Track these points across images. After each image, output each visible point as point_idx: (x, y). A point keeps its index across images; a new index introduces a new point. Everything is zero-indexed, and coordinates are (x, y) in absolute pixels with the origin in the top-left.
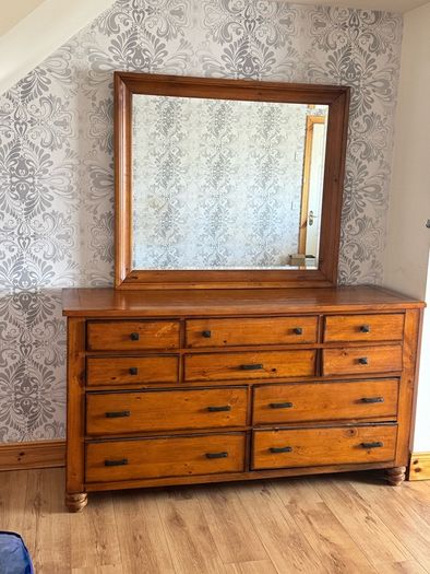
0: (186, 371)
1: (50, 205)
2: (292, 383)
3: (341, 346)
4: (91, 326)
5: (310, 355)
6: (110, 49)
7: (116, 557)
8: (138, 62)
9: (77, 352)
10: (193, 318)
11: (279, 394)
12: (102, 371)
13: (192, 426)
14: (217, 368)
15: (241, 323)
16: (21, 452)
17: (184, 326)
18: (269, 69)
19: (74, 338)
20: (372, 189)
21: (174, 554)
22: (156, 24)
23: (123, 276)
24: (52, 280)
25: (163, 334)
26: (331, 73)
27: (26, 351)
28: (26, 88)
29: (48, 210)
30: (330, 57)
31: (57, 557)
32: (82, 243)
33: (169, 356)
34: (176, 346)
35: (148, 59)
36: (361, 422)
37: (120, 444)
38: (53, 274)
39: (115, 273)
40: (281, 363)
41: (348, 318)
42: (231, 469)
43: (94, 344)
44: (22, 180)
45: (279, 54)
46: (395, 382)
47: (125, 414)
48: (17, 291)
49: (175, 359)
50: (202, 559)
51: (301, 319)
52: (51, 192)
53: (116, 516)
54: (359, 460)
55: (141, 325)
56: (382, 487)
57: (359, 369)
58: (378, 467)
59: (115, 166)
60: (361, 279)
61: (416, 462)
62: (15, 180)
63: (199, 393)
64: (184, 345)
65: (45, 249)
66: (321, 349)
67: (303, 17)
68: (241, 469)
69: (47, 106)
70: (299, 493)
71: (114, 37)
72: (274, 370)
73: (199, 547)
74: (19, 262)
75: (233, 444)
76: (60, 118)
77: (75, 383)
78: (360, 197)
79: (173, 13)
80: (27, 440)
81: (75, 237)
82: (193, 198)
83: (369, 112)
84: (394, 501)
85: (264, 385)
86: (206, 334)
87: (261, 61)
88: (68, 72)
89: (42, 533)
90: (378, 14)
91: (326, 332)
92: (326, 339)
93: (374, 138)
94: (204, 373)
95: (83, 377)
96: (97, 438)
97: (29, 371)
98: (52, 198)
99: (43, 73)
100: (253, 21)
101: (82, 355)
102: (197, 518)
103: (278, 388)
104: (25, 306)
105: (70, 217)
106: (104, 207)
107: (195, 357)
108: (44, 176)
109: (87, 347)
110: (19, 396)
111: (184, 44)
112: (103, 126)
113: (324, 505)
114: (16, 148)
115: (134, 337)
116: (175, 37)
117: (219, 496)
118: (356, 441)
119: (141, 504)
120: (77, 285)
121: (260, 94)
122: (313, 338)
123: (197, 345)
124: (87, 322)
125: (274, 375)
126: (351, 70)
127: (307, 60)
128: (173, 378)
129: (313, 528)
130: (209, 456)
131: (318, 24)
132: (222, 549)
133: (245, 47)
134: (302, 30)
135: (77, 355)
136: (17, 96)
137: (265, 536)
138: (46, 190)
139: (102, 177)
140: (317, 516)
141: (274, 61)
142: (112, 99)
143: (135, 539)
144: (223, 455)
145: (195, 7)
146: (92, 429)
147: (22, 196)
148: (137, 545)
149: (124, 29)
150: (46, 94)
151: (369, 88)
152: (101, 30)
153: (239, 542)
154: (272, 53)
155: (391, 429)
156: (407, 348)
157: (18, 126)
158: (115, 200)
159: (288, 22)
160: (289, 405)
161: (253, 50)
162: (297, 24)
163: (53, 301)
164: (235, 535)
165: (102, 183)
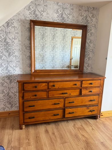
0: (49, 95)
1: (14, 54)
2: (74, 97)
3: (86, 88)
4: (25, 85)
5: (79, 90)
6: (29, 14)
7: (32, 143)
8: (36, 18)
9: (21, 91)
10: (51, 82)
11: (71, 100)
12: (28, 96)
13: (50, 108)
14: (56, 94)
15: (62, 83)
16: (9, 113)
17: (48, 84)
18: (68, 21)
19: (20, 88)
20: (91, 50)
21: (46, 142)
22: (40, 8)
23: (33, 71)
24: (16, 72)
25: (43, 86)
26: (83, 22)
27: (10, 89)
28: (8, 24)
29: (14, 55)
30: (82, 18)
31: (16, 144)
32: (23, 63)
33: (45, 91)
34: (47, 89)
35: (39, 17)
36: (90, 106)
37: (33, 113)
38: (16, 71)
39: (31, 70)
40: (72, 92)
41: (88, 81)
42: (60, 118)
43: (25, 89)
44: (7, 47)
45: (71, 17)
46: (98, 96)
47: (34, 106)
48: (7, 75)
49: (46, 92)
50: (54, 143)
51: (77, 82)
52: (15, 50)
53: (32, 130)
54: (90, 114)
55: (38, 84)
56: (94, 120)
57: (90, 93)
58: (93, 116)
59: (31, 44)
60: (88, 71)
61: (102, 114)
62: (5, 47)
63: (52, 100)
64: (48, 88)
65: (14, 64)
66: (81, 89)
67: (76, 8)
68: (62, 118)
69: (13, 28)
70: (75, 122)
71: (30, 11)
72: (70, 94)
73: (53, 139)
74: (7, 68)
75: (60, 112)
76: (17, 32)
77: (21, 99)
78: (89, 52)
79: (45, 6)
80: (10, 110)
81: (21, 62)
82: (48, 53)
83: (91, 32)
84: (98, 124)
85: (68, 98)
86: (54, 86)
87: (66, 19)
88: (19, 20)
89: (13, 136)
90: (93, 8)
91: (83, 85)
92: (83, 86)
93: (92, 38)
94: (53, 95)
95: (23, 97)
96: (27, 112)
97: (11, 94)
98: (15, 52)
99: (12, 20)
100: (64, 8)
101: (22, 92)
102: (52, 130)
103: (71, 98)
104: (9, 79)
105: (20, 57)
106: (28, 54)
107: (51, 91)
108: (13, 46)
109: (24, 90)
110: (8, 100)
111: (47, 14)
112: (27, 34)
113: (82, 125)
114: (6, 39)
115: (36, 87)
116: (45, 12)
117: (57, 124)
118: (89, 110)
119: (38, 126)
120: (22, 73)
121: (66, 26)
122: (79, 86)
123: (52, 88)
124: (24, 83)
125: (70, 95)
126: (87, 22)
127: (77, 19)
128: (46, 97)
129: (80, 132)
130: (54, 115)
131: (80, 10)
132: (58, 140)
133: (62, 15)
134: (76, 11)
135: (21, 92)
136: (6, 26)
137: (69, 135)
138: (13, 50)
139: (27, 47)
140: (80, 129)
141: (69, 19)
142: (30, 27)
143: (37, 137)
144: (58, 115)
145: (50, 4)
146: (25, 110)
147: (8, 51)
148: (37, 139)
149: (32, 9)
150: (13, 26)
151: (91, 26)
152: (27, 9)
153: (62, 137)
154: (69, 17)
155: (97, 107)
156: (101, 88)
157: (6, 34)
158: (31, 53)
159: (73, 9)
160: (73, 102)
161: (64, 16)
162: (75, 10)
163: (16, 77)
164: (61, 135)
165: (28, 48)
